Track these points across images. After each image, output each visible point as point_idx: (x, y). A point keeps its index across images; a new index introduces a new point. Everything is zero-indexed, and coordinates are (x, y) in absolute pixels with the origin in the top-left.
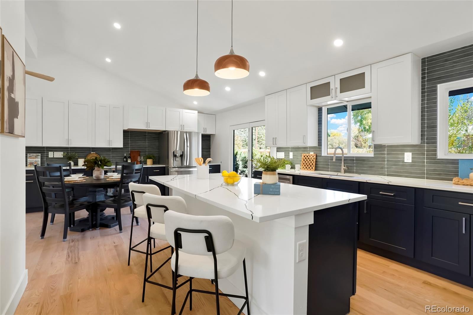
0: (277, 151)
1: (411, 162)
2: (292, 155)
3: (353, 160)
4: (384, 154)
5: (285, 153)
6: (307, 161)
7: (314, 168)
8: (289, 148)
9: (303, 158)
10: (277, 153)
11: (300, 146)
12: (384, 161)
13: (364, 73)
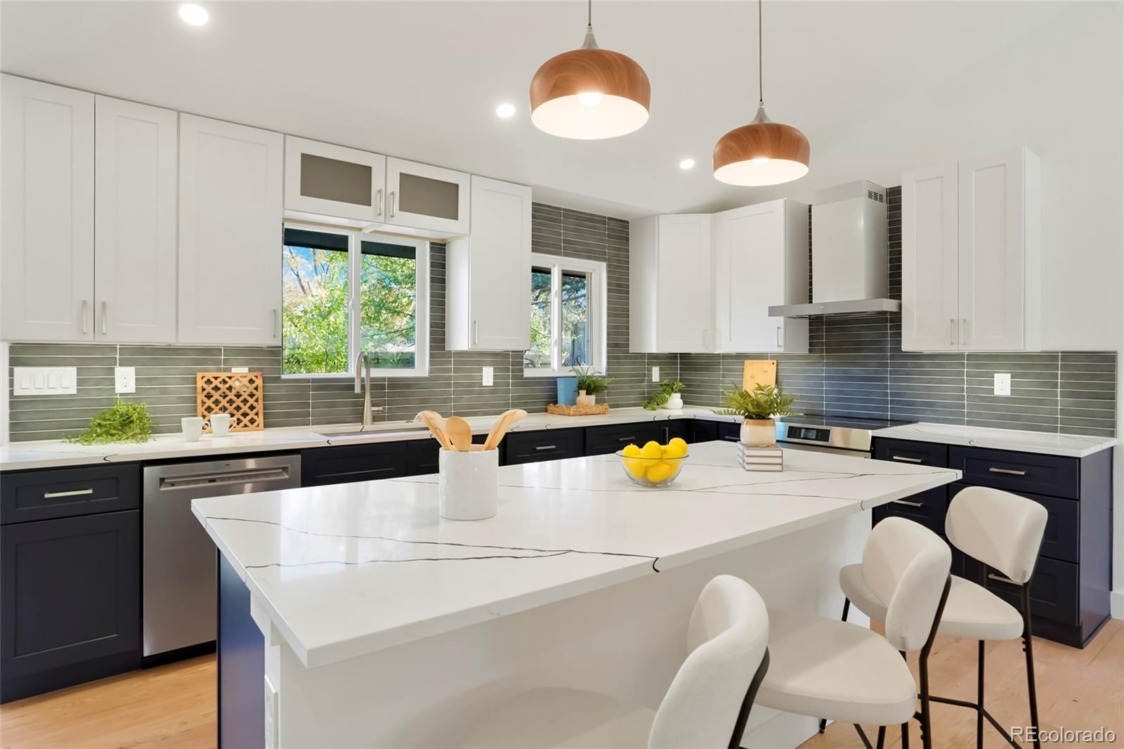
0: (15, 362)
1: (492, 384)
2: (134, 377)
3: (383, 387)
4: (448, 370)
5: (80, 370)
6: (225, 397)
7: (260, 420)
8: (113, 348)
9: (204, 390)
10: (17, 369)
12: (449, 385)
13: (457, 186)
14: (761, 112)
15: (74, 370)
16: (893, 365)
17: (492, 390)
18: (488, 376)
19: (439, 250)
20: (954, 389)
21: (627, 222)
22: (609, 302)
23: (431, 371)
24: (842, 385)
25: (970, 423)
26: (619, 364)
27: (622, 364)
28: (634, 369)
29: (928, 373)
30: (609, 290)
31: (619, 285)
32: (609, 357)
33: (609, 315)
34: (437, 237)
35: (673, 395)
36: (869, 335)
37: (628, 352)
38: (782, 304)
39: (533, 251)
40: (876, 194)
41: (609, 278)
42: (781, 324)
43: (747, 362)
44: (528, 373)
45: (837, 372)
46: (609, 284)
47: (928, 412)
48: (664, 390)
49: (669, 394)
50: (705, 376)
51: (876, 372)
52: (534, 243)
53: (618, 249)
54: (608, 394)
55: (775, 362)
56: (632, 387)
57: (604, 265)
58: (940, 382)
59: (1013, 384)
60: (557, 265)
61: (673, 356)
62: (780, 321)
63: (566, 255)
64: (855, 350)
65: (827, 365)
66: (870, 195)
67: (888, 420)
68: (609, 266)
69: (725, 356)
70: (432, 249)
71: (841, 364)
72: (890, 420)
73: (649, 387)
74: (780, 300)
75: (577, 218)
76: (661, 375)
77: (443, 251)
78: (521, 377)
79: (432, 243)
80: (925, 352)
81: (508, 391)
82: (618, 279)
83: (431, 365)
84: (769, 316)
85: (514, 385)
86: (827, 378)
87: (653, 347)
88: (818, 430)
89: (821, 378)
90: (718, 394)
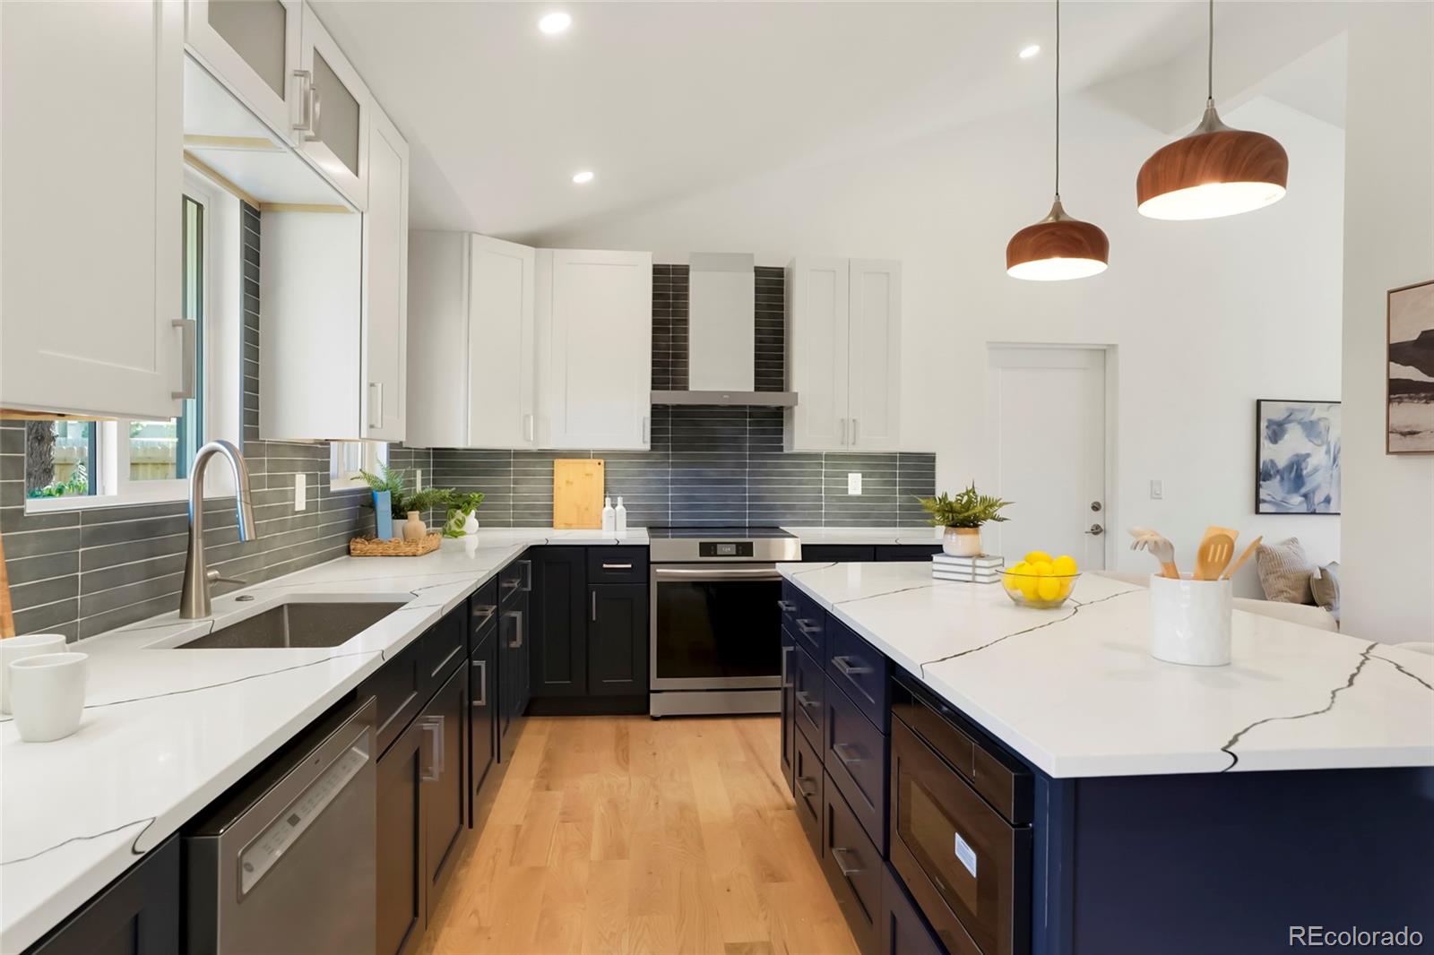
1: (304, 508)
4: (262, 482)
13: (358, 107)
16: (752, 465)
17: (305, 519)
18: (300, 492)
19: (254, 222)
20: (813, 490)
24: (693, 490)
25: (828, 524)
36: (725, 431)
42: (648, 414)
43: (558, 462)
45: (686, 474)
47: (788, 516)
50: (483, 482)
51: (733, 473)
55: (602, 462)
58: (800, 483)
59: (864, 483)
61: (427, 452)
64: (708, 448)
65: (674, 465)
67: (745, 527)
69: (518, 454)
71: (691, 465)
72: (749, 527)
76: (421, 483)
79: (243, 204)
81: (316, 521)
85: (323, 508)
86: (673, 482)
88: (738, 544)
89: (666, 482)
90: (506, 508)
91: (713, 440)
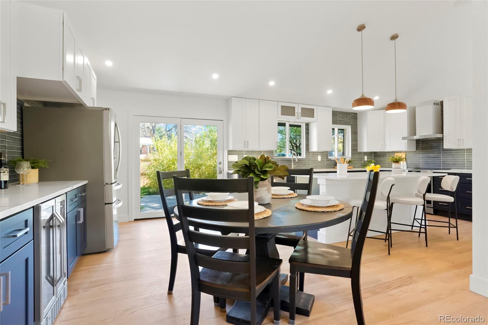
0: (228, 154)
1: (321, 160)
2: (237, 157)
4: (310, 157)
5: (238, 156)
8: (243, 151)
10: (229, 156)
11: (254, 150)
12: (310, 160)
13: (314, 109)
14: (396, 99)
15: (237, 156)
16: (443, 153)
17: (321, 162)
18: (319, 158)
19: (307, 125)
20: (462, 159)
21: (357, 113)
22: (352, 137)
23: (306, 157)
24: (427, 160)
25: (467, 169)
26: (355, 155)
27: (356, 155)
28: (359, 157)
29: (454, 155)
30: (352, 134)
31: (355, 132)
32: (352, 153)
33: (352, 141)
34: (307, 122)
35: (372, 164)
36: (435, 144)
37: (357, 151)
38: (407, 136)
39: (333, 124)
40: (436, 103)
41: (351, 130)
42: (407, 142)
43: (396, 153)
44: (329, 158)
45: (425, 156)
46: (352, 132)
47: (454, 166)
48: (369, 163)
49: (371, 164)
50: (382, 159)
51: (437, 155)
52: (333, 122)
53: (354, 122)
54: (352, 164)
55: (405, 153)
56: (359, 162)
57: (350, 126)
58: (458, 157)
60: (337, 127)
61: (371, 153)
62: (406, 141)
63: (339, 124)
64: (431, 149)
65: (422, 154)
66: (434, 104)
68: (351, 127)
69: (389, 152)
70: (306, 125)
71: (426, 153)
72: (442, 169)
73: (364, 162)
74: (406, 135)
75: (342, 114)
76: (367, 159)
77: (308, 126)
78: (328, 159)
79: (306, 124)
80: (453, 149)
81: (324, 162)
82: (354, 130)
83: (306, 155)
84: (402, 140)
85: (326, 161)
86: (422, 158)
87: (365, 150)
89: (420, 158)
90: (386, 164)
91: (431, 147)
